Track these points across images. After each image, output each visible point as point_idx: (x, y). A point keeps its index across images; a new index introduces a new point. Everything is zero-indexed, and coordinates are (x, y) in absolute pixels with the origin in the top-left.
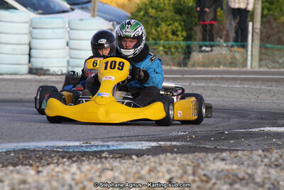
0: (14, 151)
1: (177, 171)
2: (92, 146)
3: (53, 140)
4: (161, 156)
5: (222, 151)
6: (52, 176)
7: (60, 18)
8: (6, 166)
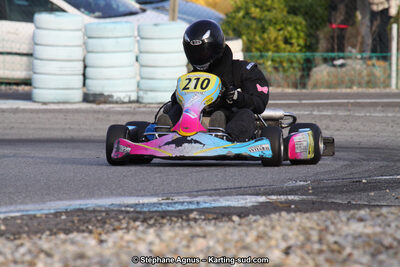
0: (67, 212)
1: (297, 237)
2: (175, 203)
3: (120, 195)
4: (273, 216)
5: (359, 207)
6: (121, 247)
7: (126, 22)
8: (55, 234)
